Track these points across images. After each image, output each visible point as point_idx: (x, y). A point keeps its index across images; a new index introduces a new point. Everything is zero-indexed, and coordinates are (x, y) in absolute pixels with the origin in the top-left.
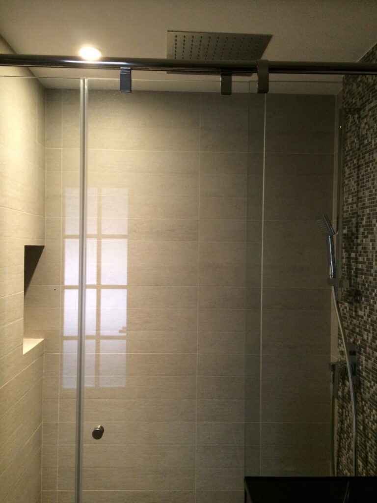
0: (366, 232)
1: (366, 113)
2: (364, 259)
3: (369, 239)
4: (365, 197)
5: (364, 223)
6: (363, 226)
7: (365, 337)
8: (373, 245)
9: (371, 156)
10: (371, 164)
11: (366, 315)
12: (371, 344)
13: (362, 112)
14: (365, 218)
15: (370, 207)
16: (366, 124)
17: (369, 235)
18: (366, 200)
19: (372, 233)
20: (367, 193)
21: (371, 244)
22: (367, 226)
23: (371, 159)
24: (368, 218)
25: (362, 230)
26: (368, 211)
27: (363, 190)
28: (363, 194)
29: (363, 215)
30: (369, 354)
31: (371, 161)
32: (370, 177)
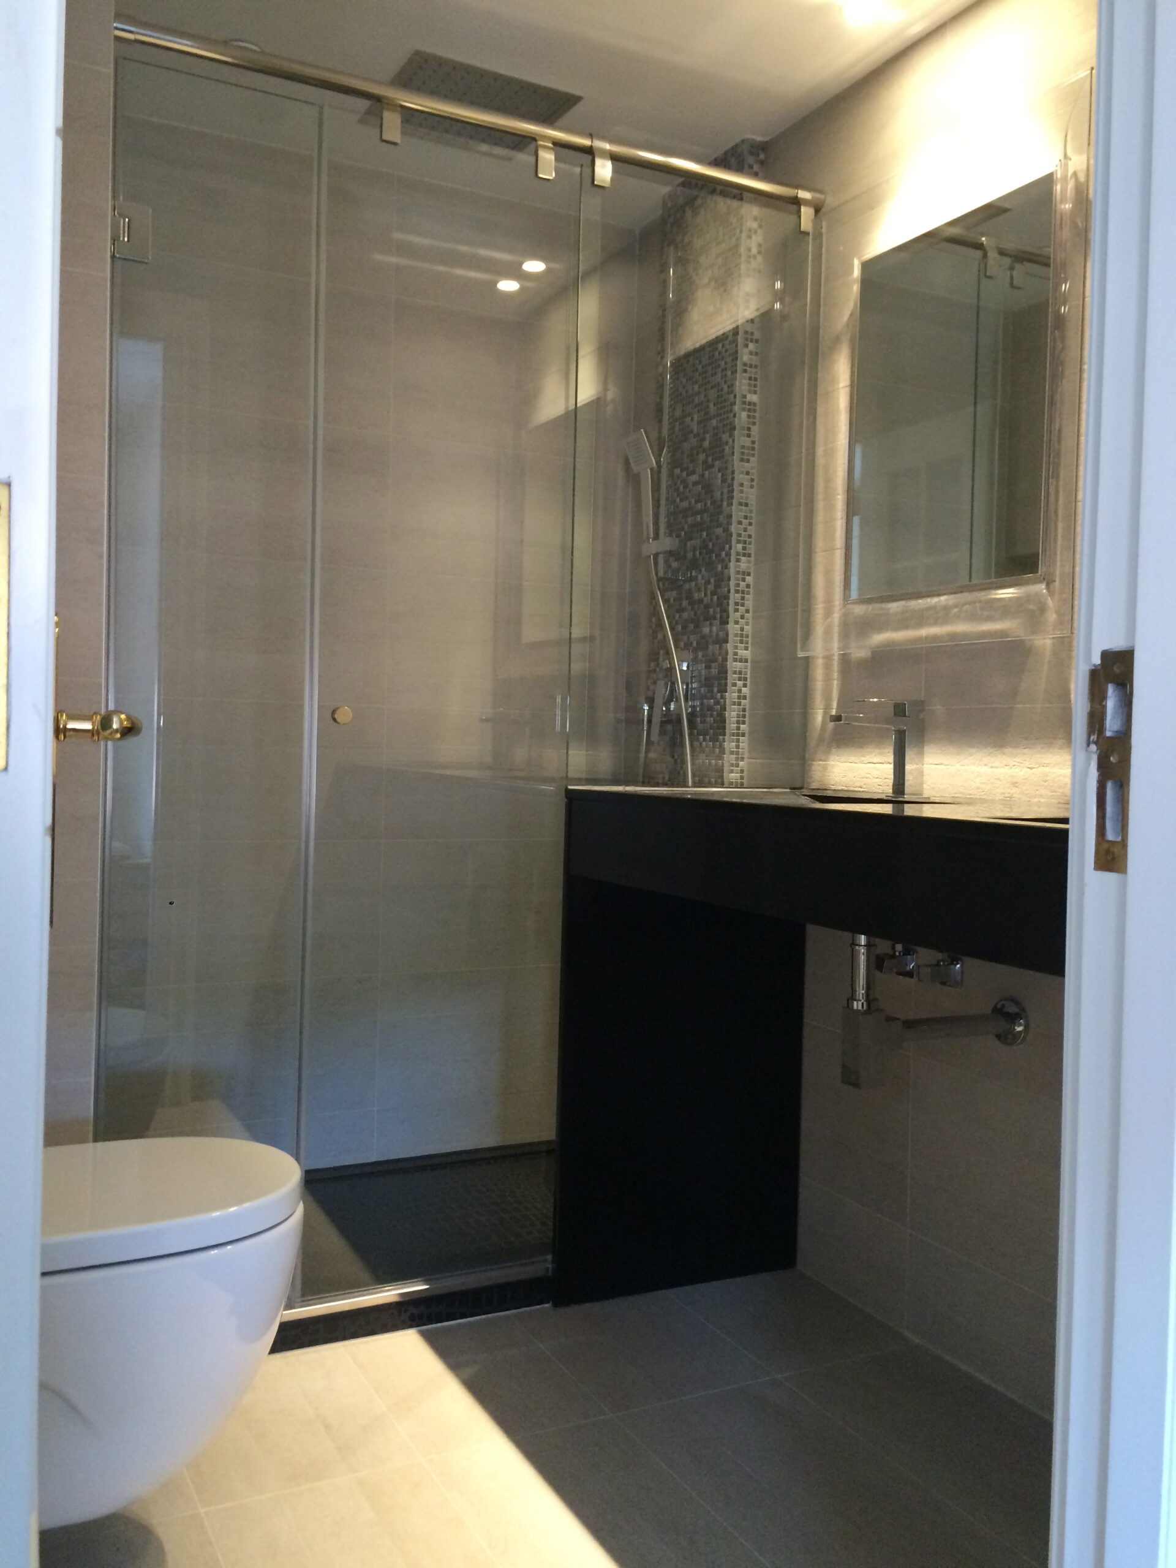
0: (710, 459)
2: (705, 505)
3: (715, 470)
4: (708, 401)
5: (706, 444)
6: (704, 451)
8: (723, 475)
11: (709, 593)
14: (708, 436)
15: (718, 415)
17: (717, 463)
18: (711, 405)
19: (721, 458)
20: (713, 394)
21: (720, 475)
22: (710, 448)
24: (715, 435)
25: (701, 458)
26: (714, 422)
27: (705, 389)
28: (705, 396)
29: (705, 433)
30: (713, 654)
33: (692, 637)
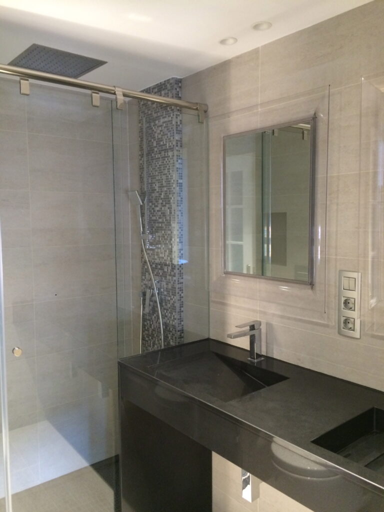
0: (164, 203)
1: (161, 123)
2: (163, 220)
3: (167, 208)
4: (162, 180)
5: (162, 197)
6: (161, 199)
7: (166, 270)
8: (170, 211)
9: (166, 154)
10: (166, 159)
11: (166, 256)
12: (170, 273)
13: (157, 122)
14: (163, 193)
15: (167, 186)
16: (161, 131)
17: (167, 205)
18: (164, 182)
19: (169, 203)
20: (164, 177)
21: (169, 210)
22: (164, 198)
23: (166, 155)
24: (166, 194)
25: (160, 201)
26: (165, 189)
29: (161, 192)
30: (169, 280)
31: (166, 157)
32: (166, 167)
33: (160, 271)
